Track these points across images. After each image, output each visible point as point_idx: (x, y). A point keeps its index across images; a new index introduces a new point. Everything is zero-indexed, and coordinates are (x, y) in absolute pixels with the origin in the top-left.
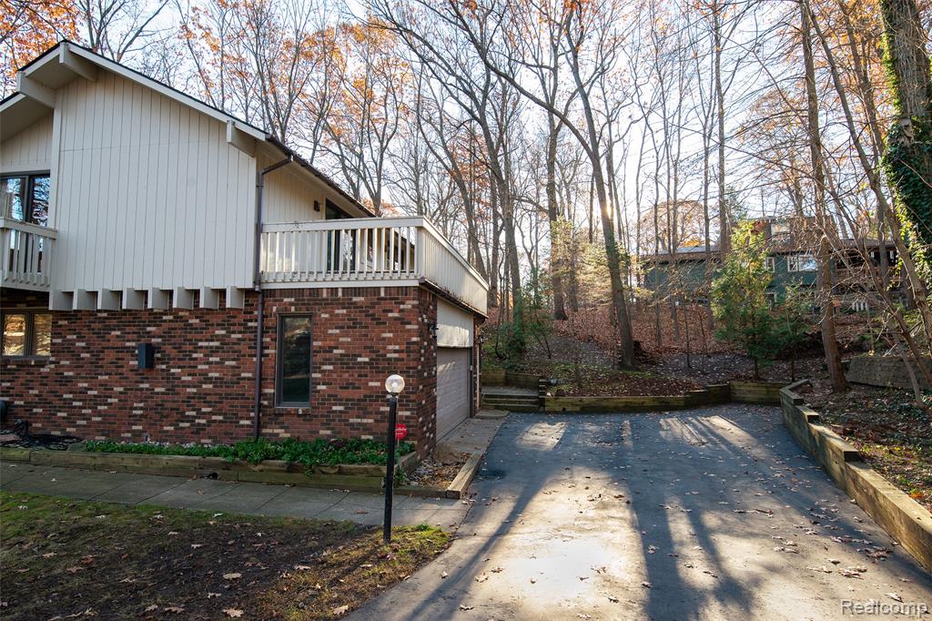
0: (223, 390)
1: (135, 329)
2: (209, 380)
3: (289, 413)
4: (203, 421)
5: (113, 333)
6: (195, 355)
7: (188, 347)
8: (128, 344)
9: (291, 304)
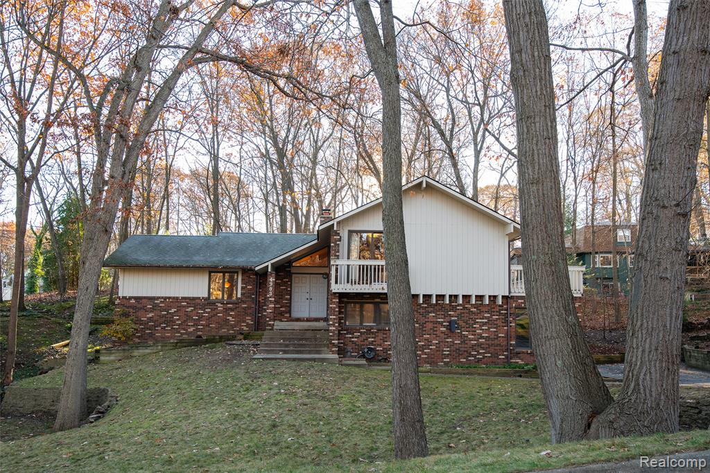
0: (490, 342)
1: (443, 313)
2: (482, 338)
3: (523, 353)
4: (481, 357)
5: (431, 314)
6: (475, 326)
7: (471, 322)
8: (439, 320)
9: (522, 303)
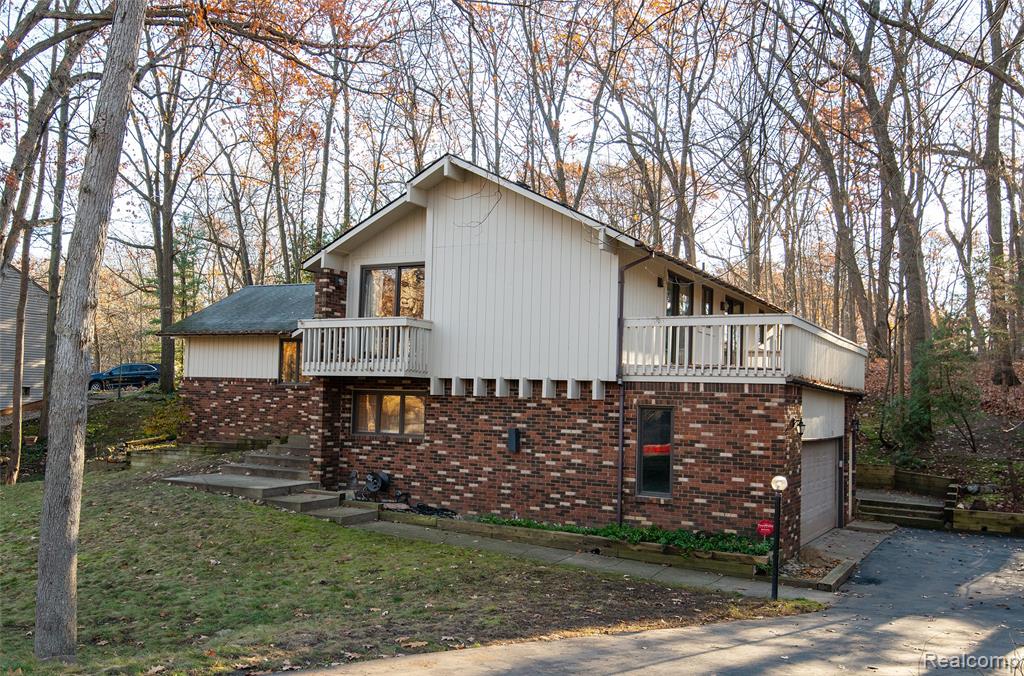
0: (586, 476)
1: (502, 414)
2: (571, 466)
3: (650, 503)
4: (568, 504)
5: (481, 417)
6: (558, 442)
7: (551, 434)
8: (495, 428)
9: (652, 397)
